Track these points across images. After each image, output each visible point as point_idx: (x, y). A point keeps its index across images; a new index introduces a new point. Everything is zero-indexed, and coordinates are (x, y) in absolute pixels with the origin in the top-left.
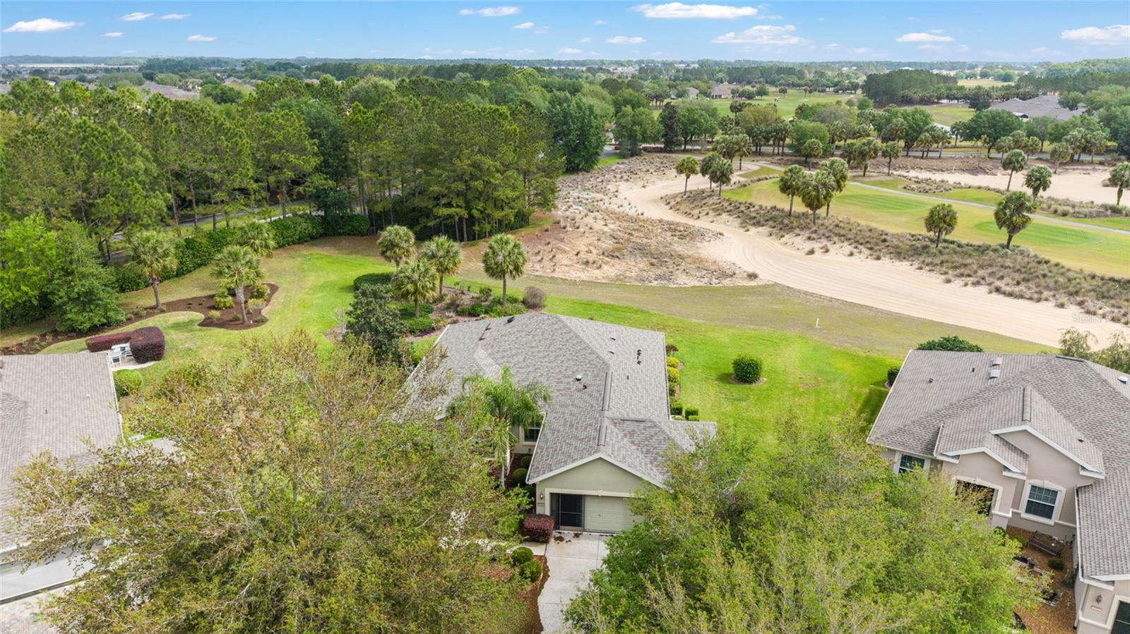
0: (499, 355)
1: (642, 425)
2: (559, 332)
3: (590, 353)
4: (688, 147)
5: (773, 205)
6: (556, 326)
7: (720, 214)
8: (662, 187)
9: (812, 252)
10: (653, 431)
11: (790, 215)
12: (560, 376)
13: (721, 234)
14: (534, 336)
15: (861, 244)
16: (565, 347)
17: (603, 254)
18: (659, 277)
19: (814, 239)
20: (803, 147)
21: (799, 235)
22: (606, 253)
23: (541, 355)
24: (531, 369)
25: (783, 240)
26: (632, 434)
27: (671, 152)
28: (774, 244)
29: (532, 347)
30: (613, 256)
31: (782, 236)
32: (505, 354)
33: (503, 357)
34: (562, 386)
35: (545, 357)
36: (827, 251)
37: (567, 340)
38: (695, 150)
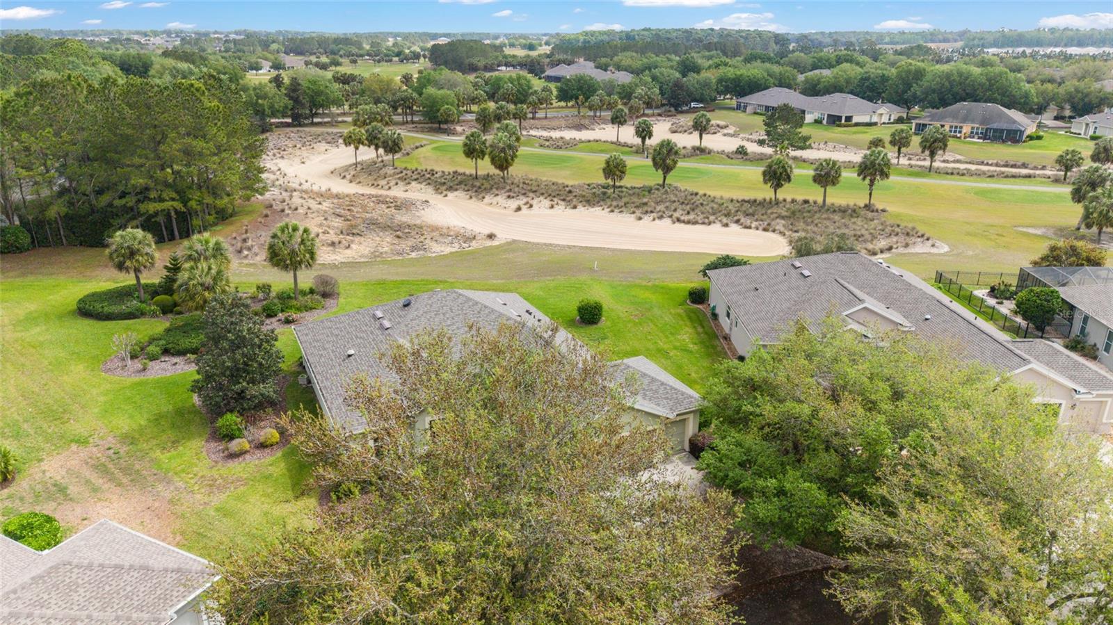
4: (316, 120)
5: (454, 169)
6: (460, 301)
7: (409, 183)
9: (519, 209)
11: (476, 178)
13: (427, 202)
15: (554, 197)
17: (342, 233)
18: (414, 249)
19: (513, 197)
21: (497, 195)
22: (344, 232)
25: (485, 200)
28: (474, 204)
30: (353, 234)
31: (484, 198)
36: (531, 206)
38: (325, 123)
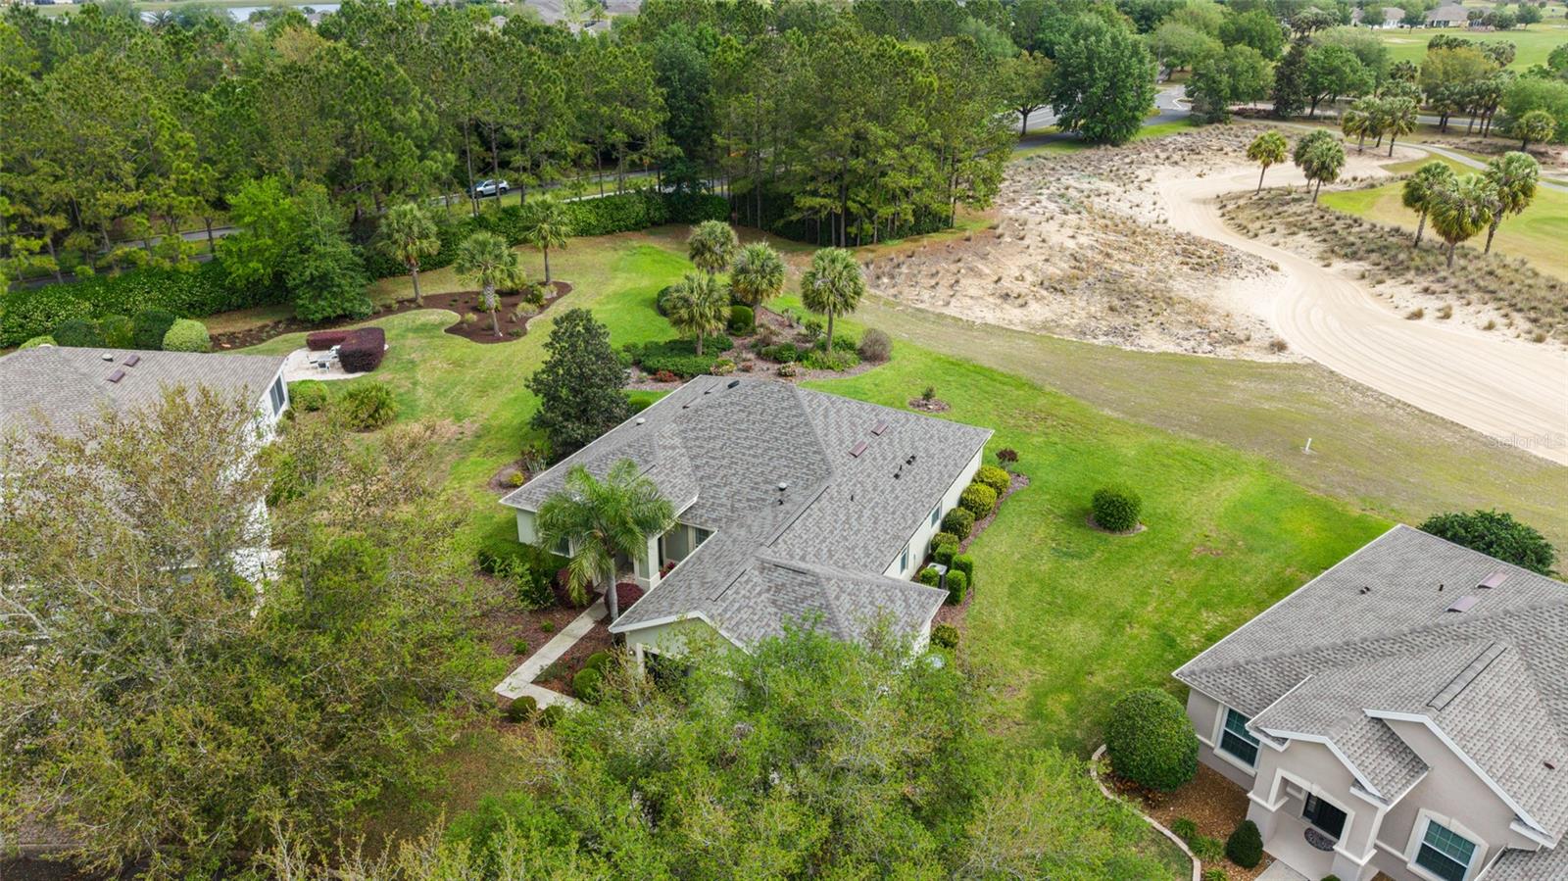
0: (692, 435)
1: (800, 578)
2: (786, 413)
3: (815, 452)
4: (1317, 112)
5: (1395, 224)
6: (785, 405)
7: (1294, 234)
8: (1233, 179)
9: (1418, 315)
10: (809, 590)
11: (1416, 245)
12: (759, 480)
13: (1275, 268)
14: (750, 413)
15: (1520, 310)
16: (784, 437)
17: (1042, 284)
18: (1114, 331)
19: (1433, 293)
20: (1515, 125)
21: (1411, 282)
22: (1046, 283)
23: (747, 443)
24: (725, 462)
25: (1380, 288)
26: (779, 589)
27: (1284, 119)
28: (1360, 295)
29: (739, 430)
30: (1055, 289)
31: (1380, 282)
32: (701, 434)
33: (697, 438)
34: (756, 495)
35: (751, 447)
36: (1447, 316)
37: (791, 428)
